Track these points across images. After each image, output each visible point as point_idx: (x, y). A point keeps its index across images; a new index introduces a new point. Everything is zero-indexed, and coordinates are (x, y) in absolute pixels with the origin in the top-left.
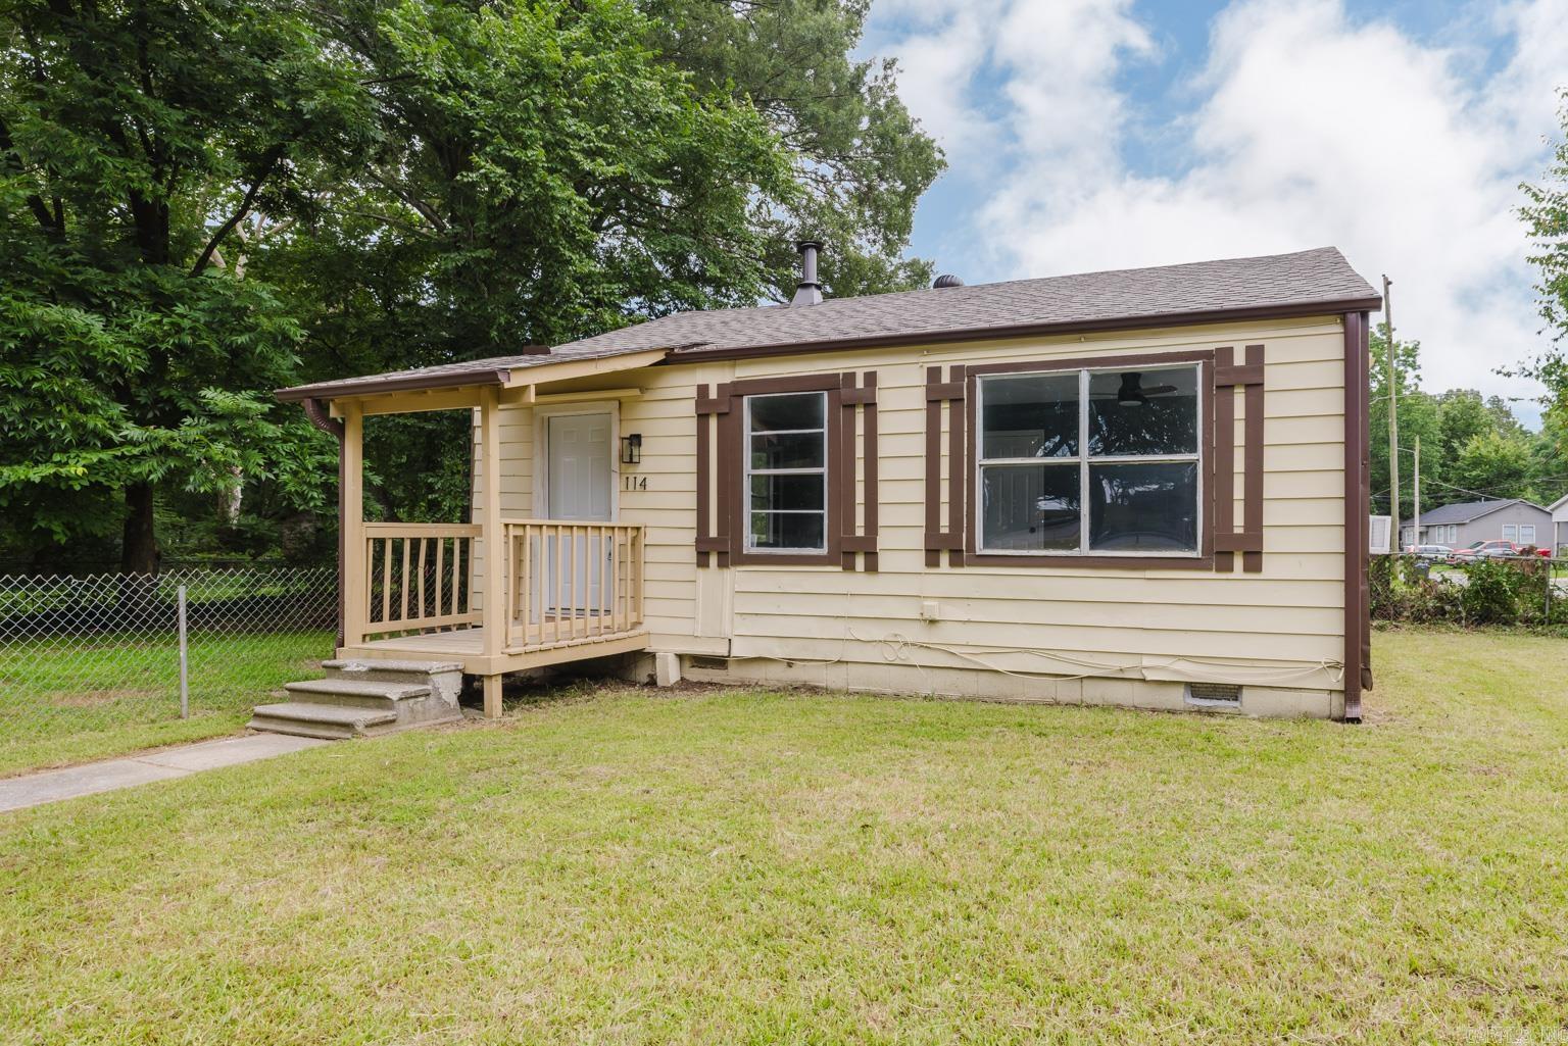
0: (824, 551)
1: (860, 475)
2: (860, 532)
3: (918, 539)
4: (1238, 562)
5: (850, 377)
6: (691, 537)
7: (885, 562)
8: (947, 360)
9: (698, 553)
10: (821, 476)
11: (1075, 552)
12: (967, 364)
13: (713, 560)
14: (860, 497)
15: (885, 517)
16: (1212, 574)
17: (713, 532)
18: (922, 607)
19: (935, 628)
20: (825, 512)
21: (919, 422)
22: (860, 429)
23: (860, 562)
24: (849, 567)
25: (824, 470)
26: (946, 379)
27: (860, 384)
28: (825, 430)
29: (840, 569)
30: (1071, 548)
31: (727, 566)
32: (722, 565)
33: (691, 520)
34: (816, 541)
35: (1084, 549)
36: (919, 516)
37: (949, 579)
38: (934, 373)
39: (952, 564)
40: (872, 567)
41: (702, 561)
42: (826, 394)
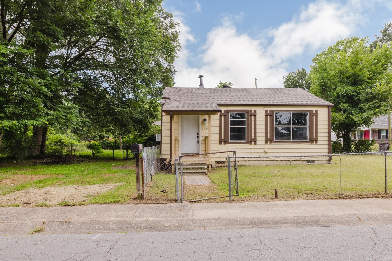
0: (246, 141)
1: (253, 127)
2: (253, 138)
3: (264, 139)
4: (314, 142)
5: (251, 110)
6: (218, 139)
7: (257, 143)
8: (269, 109)
9: (220, 142)
10: (245, 128)
11: (290, 141)
12: (272, 110)
13: (223, 143)
14: (253, 131)
15: (258, 135)
16: (311, 144)
17: (223, 138)
18: (265, 150)
19: (266, 154)
20: (246, 134)
21: (264, 119)
22: (253, 120)
23: (253, 143)
24: (251, 144)
25: (246, 127)
26: (269, 112)
27: (253, 112)
28: (246, 119)
29: (249, 144)
30: (289, 140)
31: (226, 144)
32: (224, 144)
33: (218, 135)
34: (244, 139)
35: (292, 140)
36: (264, 135)
37: (269, 145)
38: (266, 111)
39: (270, 143)
40: (255, 144)
41: (220, 143)
42: (246, 113)
